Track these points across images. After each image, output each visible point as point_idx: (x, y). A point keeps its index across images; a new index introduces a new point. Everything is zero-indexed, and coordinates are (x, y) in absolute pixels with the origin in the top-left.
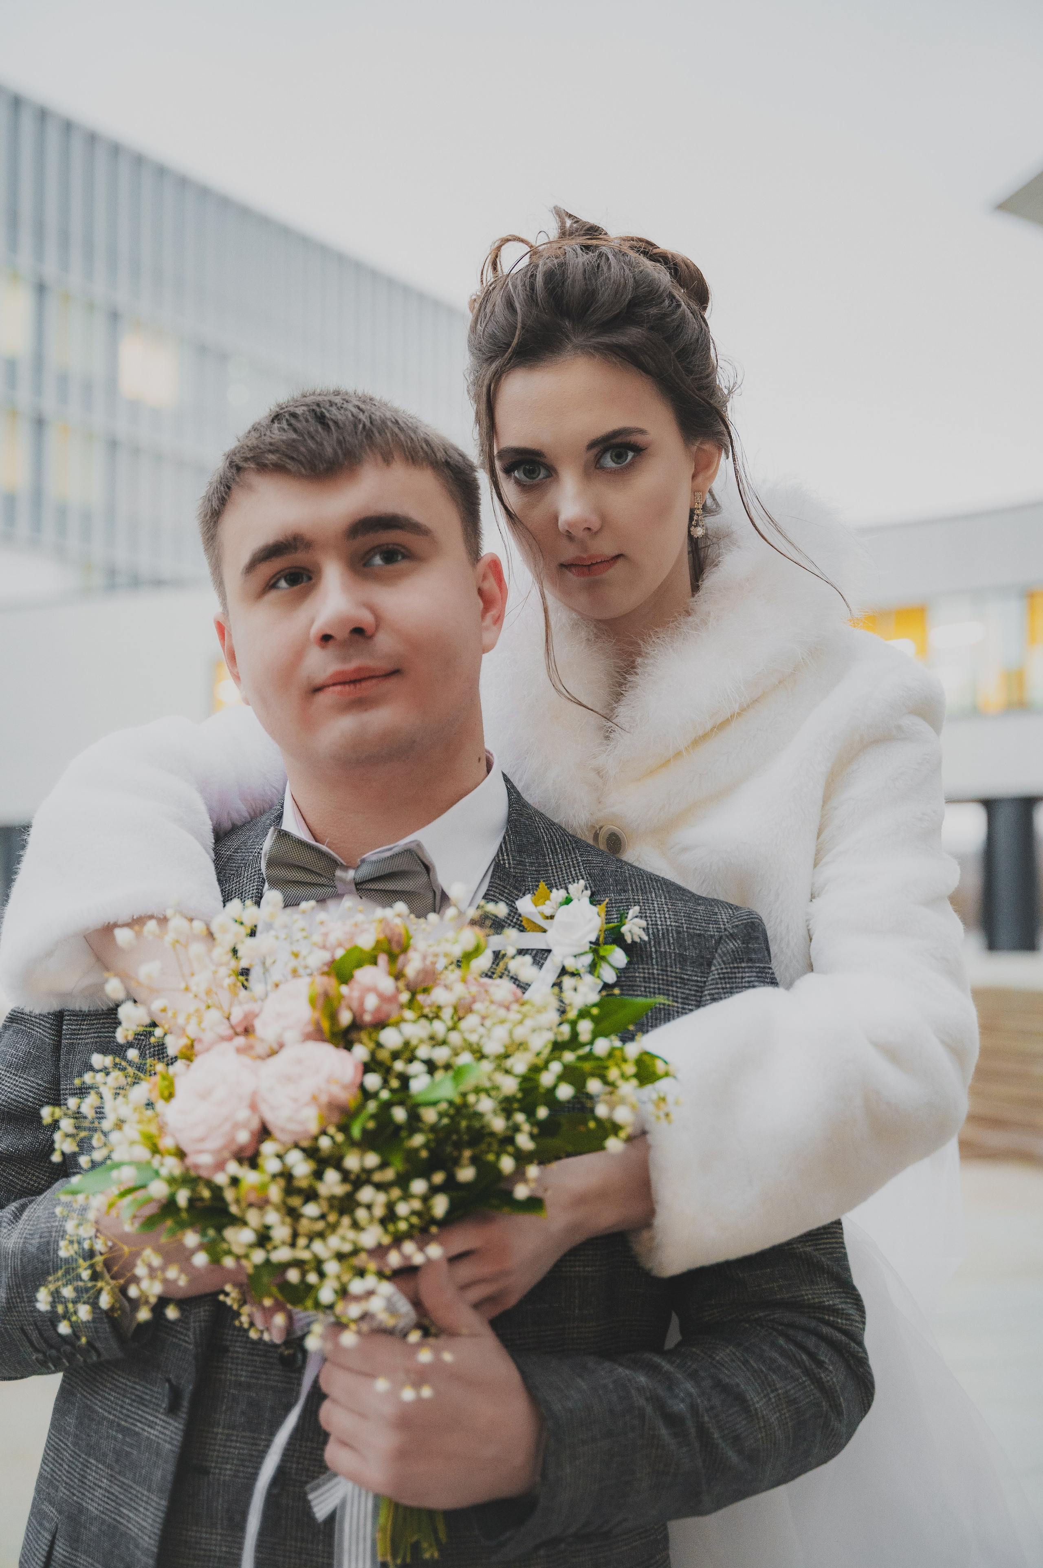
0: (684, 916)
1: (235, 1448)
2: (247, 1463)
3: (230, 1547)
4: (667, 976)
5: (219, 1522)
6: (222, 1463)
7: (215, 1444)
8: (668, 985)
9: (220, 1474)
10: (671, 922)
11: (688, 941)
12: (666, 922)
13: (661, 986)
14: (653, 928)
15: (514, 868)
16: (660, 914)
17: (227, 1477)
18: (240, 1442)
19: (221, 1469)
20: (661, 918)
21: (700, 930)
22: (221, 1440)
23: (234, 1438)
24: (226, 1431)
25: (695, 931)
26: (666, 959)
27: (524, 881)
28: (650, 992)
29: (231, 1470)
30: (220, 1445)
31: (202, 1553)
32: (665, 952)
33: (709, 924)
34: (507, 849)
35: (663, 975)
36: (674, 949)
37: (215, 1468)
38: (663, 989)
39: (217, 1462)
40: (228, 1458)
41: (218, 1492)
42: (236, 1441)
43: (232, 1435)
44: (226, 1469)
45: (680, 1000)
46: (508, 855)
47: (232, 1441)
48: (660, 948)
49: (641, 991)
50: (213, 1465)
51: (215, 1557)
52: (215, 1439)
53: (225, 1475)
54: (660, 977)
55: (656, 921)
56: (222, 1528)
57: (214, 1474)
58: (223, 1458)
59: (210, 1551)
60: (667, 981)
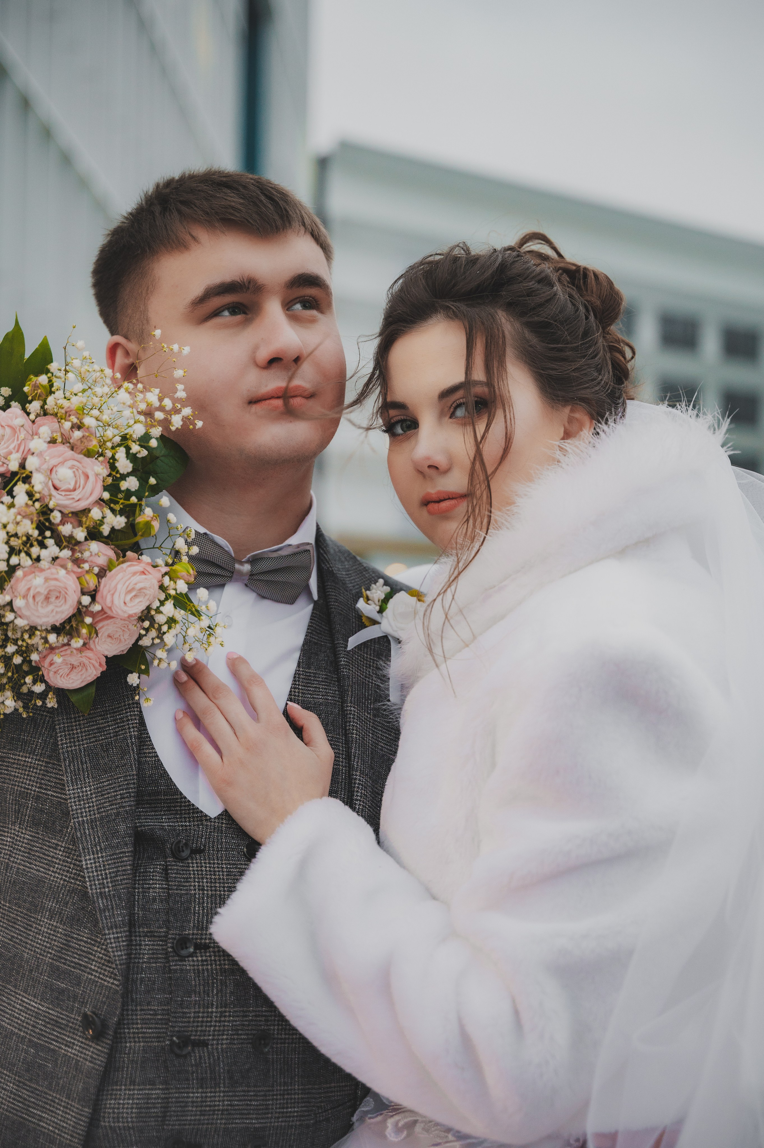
1: (229, 1021)
2: (240, 1032)
3: (230, 1101)
5: (222, 1082)
6: (219, 1035)
7: (211, 1022)
9: (218, 1044)
17: (224, 1046)
18: (233, 1017)
19: (218, 1040)
22: (216, 1017)
23: (227, 1014)
24: (219, 1010)
29: (227, 1039)
30: (216, 1021)
31: (208, 1109)
37: (213, 1040)
39: (214, 1035)
40: (224, 1031)
41: (219, 1058)
42: (230, 1016)
43: (225, 1012)
44: (222, 1039)
47: (225, 1016)
50: (210, 1038)
51: (218, 1110)
52: (211, 1017)
53: (222, 1044)
56: (224, 1087)
57: (212, 1045)
58: (219, 1031)
59: (215, 1106)
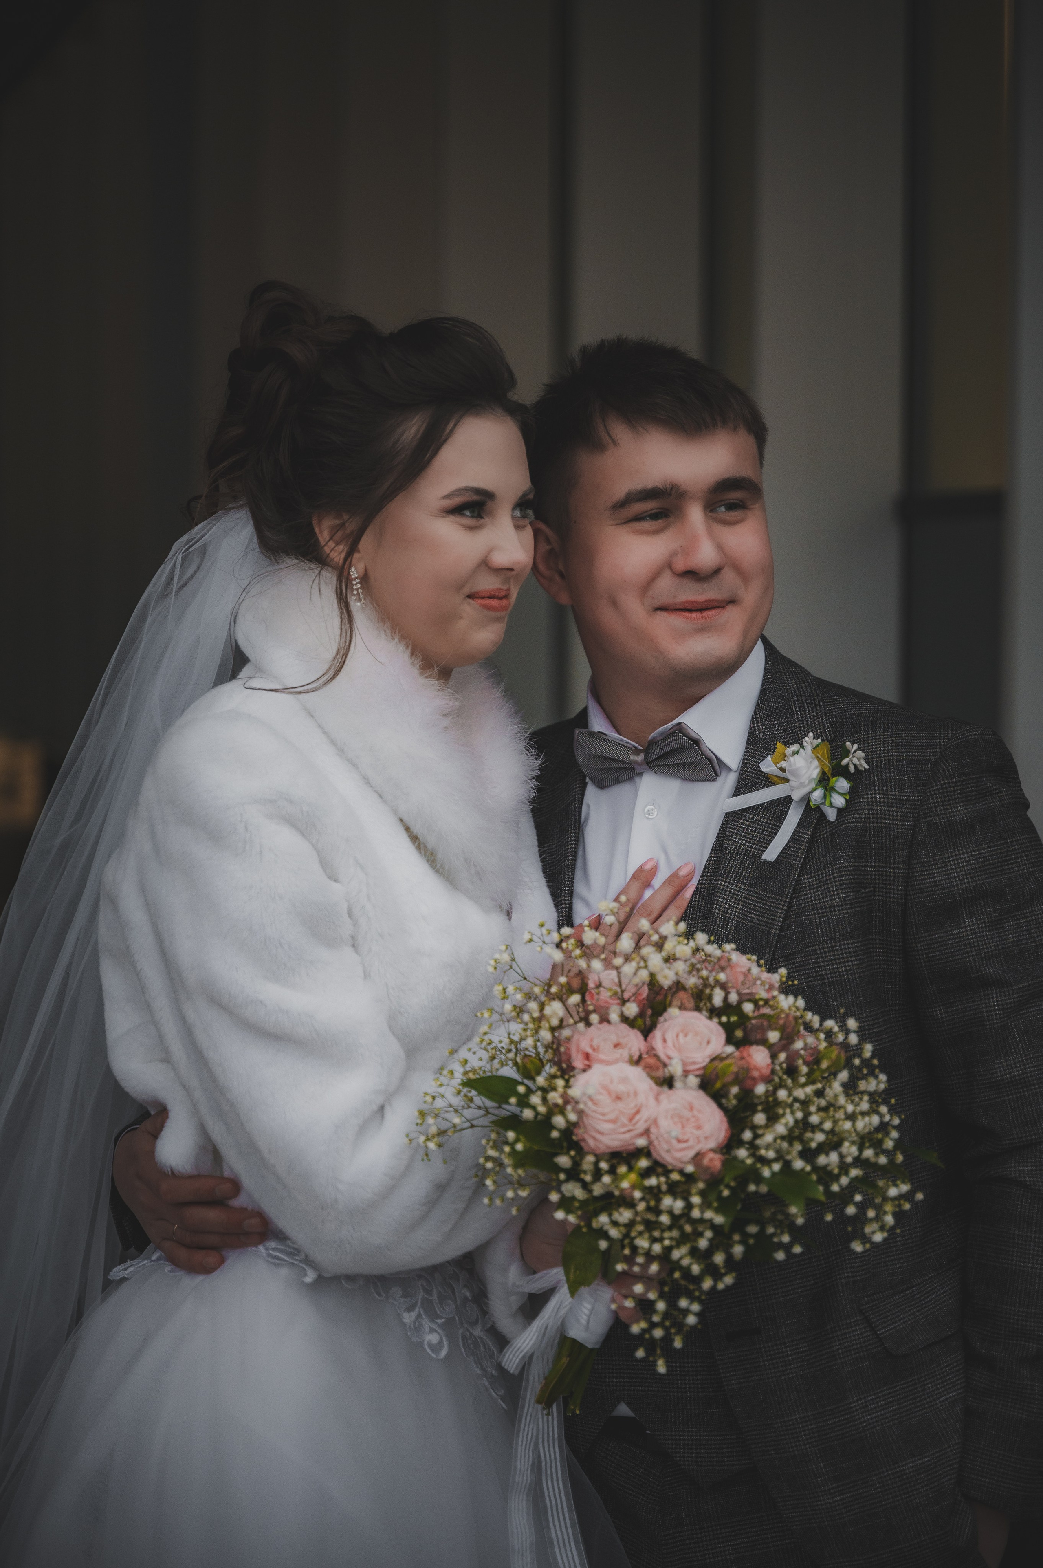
0: (905, 745)
4: (888, 798)
8: (889, 807)
10: (892, 753)
11: (907, 767)
12: (888, 753)
13: (883, 808)
14: (876, 761)
15: (763, 732)
16: (884, 747)
20: (884, 750)
21: (918, 756)
25: (914, 758)
26: (887, 785)
27: (773, 741)
28: (873, 814)
32: (886, 779)
33: (927, 749)
34: (756, 718)
35: (884, 798)
36: (894, 776)
38: (885, 810)
45: (899, 819)
46: (757, 722)
48: (882, 776)
49: (865, 814)
54: (882, 800)
55: (880, 754)
60: (888, 803)
